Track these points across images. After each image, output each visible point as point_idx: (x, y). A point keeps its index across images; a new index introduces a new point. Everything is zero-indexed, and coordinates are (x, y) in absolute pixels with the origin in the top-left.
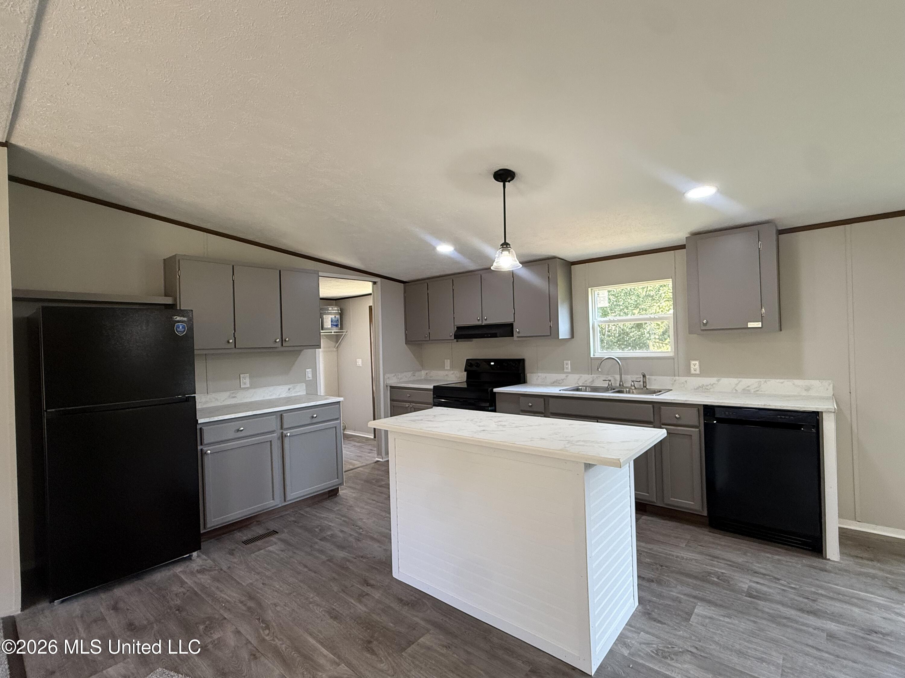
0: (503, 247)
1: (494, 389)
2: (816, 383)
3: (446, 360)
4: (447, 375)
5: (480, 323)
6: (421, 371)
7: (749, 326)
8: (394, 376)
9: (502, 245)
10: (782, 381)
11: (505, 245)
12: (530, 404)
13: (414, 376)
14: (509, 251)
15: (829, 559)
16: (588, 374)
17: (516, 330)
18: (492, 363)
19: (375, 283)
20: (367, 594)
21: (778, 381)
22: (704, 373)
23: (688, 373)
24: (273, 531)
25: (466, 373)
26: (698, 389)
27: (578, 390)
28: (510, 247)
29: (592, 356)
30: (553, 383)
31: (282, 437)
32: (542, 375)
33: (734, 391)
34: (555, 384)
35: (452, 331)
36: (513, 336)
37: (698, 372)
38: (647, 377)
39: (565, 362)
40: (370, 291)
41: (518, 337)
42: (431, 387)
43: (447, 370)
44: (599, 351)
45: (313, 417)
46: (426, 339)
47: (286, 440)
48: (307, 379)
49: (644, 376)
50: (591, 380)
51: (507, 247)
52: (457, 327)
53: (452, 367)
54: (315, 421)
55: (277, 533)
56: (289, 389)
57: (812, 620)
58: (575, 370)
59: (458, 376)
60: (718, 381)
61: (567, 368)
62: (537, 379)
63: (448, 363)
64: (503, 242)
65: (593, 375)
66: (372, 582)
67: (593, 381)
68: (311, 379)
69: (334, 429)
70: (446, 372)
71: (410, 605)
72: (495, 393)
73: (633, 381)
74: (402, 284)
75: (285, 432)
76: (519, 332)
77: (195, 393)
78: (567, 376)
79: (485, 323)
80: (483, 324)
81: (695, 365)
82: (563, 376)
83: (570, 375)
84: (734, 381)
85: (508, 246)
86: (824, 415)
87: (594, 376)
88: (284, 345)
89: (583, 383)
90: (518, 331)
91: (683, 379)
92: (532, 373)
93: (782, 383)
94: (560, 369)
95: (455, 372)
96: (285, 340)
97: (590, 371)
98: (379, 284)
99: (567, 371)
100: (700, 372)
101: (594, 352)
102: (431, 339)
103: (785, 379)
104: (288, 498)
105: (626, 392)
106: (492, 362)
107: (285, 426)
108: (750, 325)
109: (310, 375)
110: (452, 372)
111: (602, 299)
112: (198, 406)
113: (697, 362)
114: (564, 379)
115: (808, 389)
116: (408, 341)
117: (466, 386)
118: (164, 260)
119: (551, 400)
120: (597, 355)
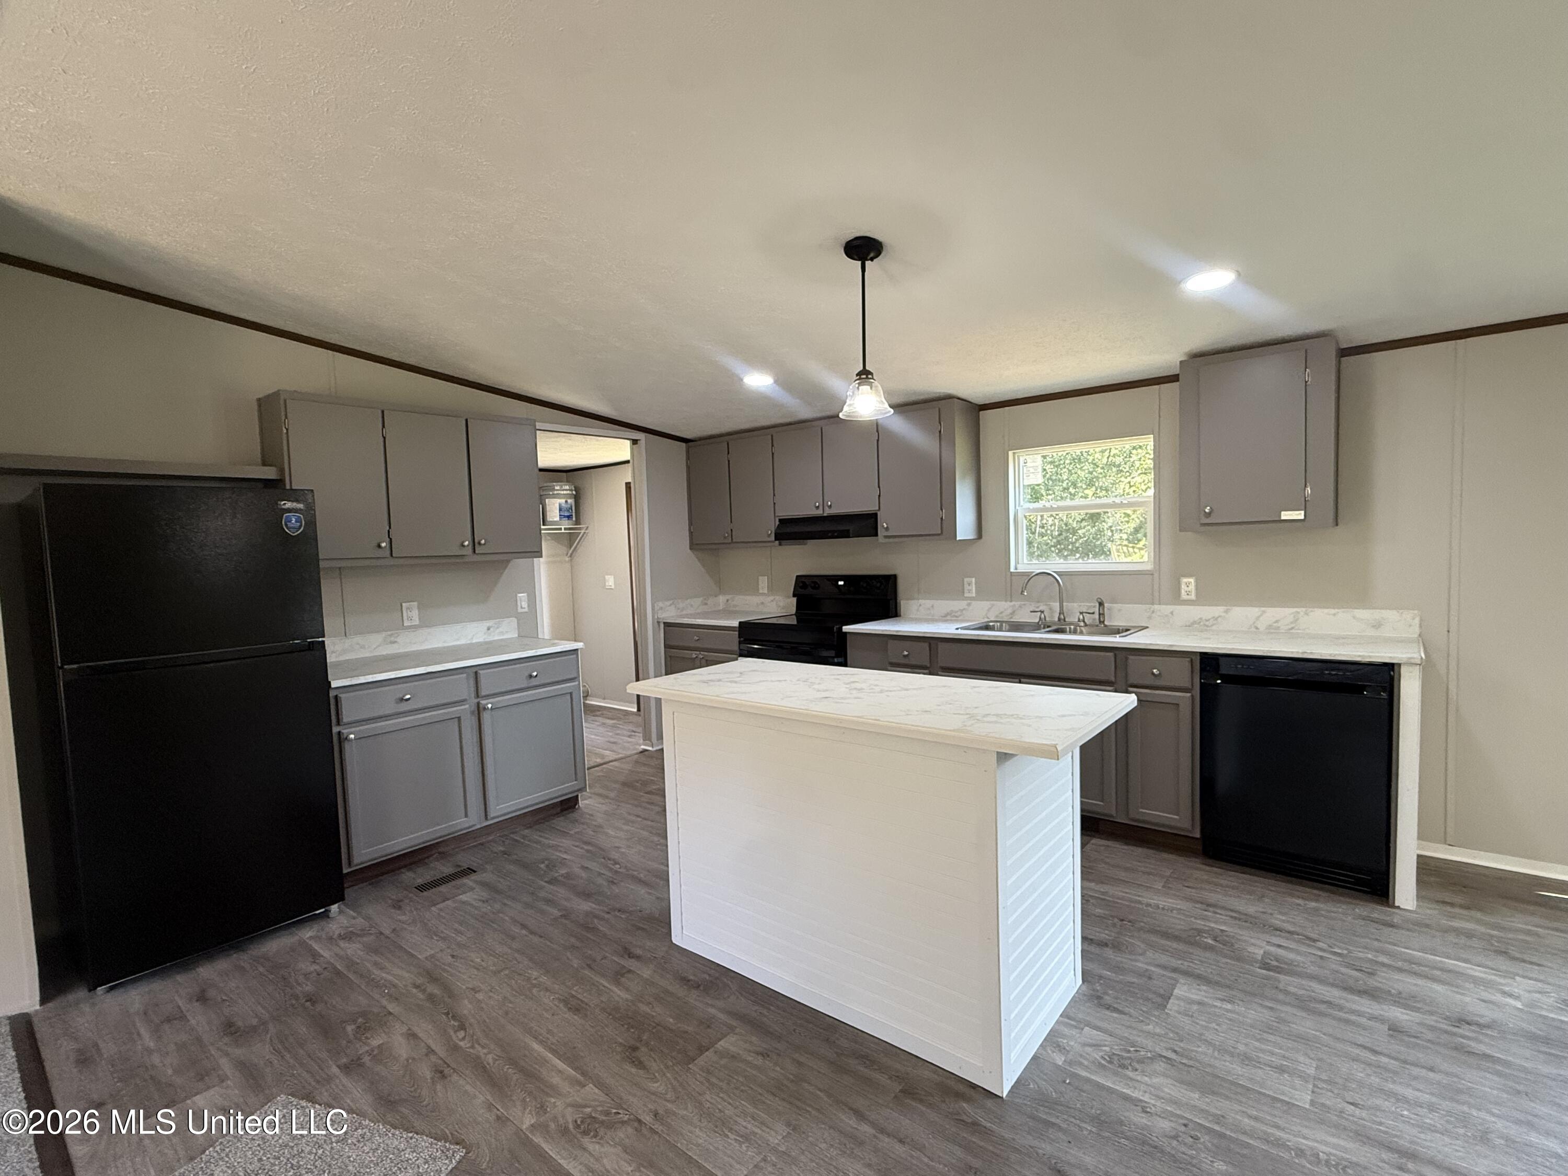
0: (860, 379)
1: (844, 627)
2: (1391, 615)
3: (760, 578)
4: (762, 603)
5: (819, 512)
7: (1283, 518)
8: (671, 605)
9: (859, 374)
10: (1333, 611)
11: (864, 375)
12: (906, 653)
13: (706, 604)
14: (871, 385)
15: (1398, 907)
16: (1006, 601)
17: (883, 524)
18: (841, 583)
19: (635, 442)
20: (629, 971)
21: (1326, 611)
22: (1203, 597)
23: (1176, 598)
24: (468, 868)
25: (795, 599)
26: (1191, 626)
27: (987, 628)
28: (873, 379)
29: (1012, 570)
30: (946, 616)
31: (478, 709)
32: (927, 603)
33: (1253, 629)
34: (949, 618)
35: (771, 526)
36: (876, 535)
37: (1193, 597)
38: (1106, 605)
39: (966, 580)
40: (627, 457)
41: (886, 537)
42: (735, 623)
43: (763, 594)
44: (1025, 561)
45: (531, 676)
46: (726, 541)
47: (486, 716)
48: (520, 610)
49: (1101, 604)
50: (1010, 611)
51: (867, 378)
52: (780, 520)
53: (771, 589)
54: (534, 682)
55: (475, 872)
56: (489, 629)
57: (1366, 1005)
58: (982, 594)
59: (781, 604)
60: (1226, 612)
61: (970, 591)
62: (918, 610)
63: (763, 582)
64: (861, 368)
65: (1013, 603)
66: (639, 952)
67: (1013, 613)
68: (526, 610)
69: (568, 697)
70: (762, 599)
71: (701, 988)
72: (846, 633)
73: (1081, 613)
74: (684, 445)
75: (483, 702)
76: (887, 529)
77: (324, 636)
78: (969, 605)
79: (828, 512)
80: (825, 515)
81: (1189, 585)
82: (962, 604)
83: (973, 602)
84: (1255, 611)
85: (870, 376)
86: (1403, 670)
87: (1016, 603)
88: (477, 552)
89: (997, 616)
90: (885, 526)
91: (1166, 609)
92: (908, 599)
93: (1334, 615)
94: (959, 593)
95: (777, 598)
96: (479, 543)
97: (1009, 596)
98: (642, 443)
99: (969, 595)
100: (1197, 595)
101: (1017, 562)
102: (734, 540)
103: (1338, 608)
104: (492, 814)
105: (1070, 632)
106: (841, 580)
107: (483, 692)
108: (1285, 515)
109: (525, 605)
110: (772, 598)
111: (1031, 470)
112: (331, 658)
113: (1192, 580)
114: (964, 609)
115: (1377, 625)
116: (694, 545)
117: (795, 623)
118: (259, 400)
119: (941, 646)
120: (1021, 569)
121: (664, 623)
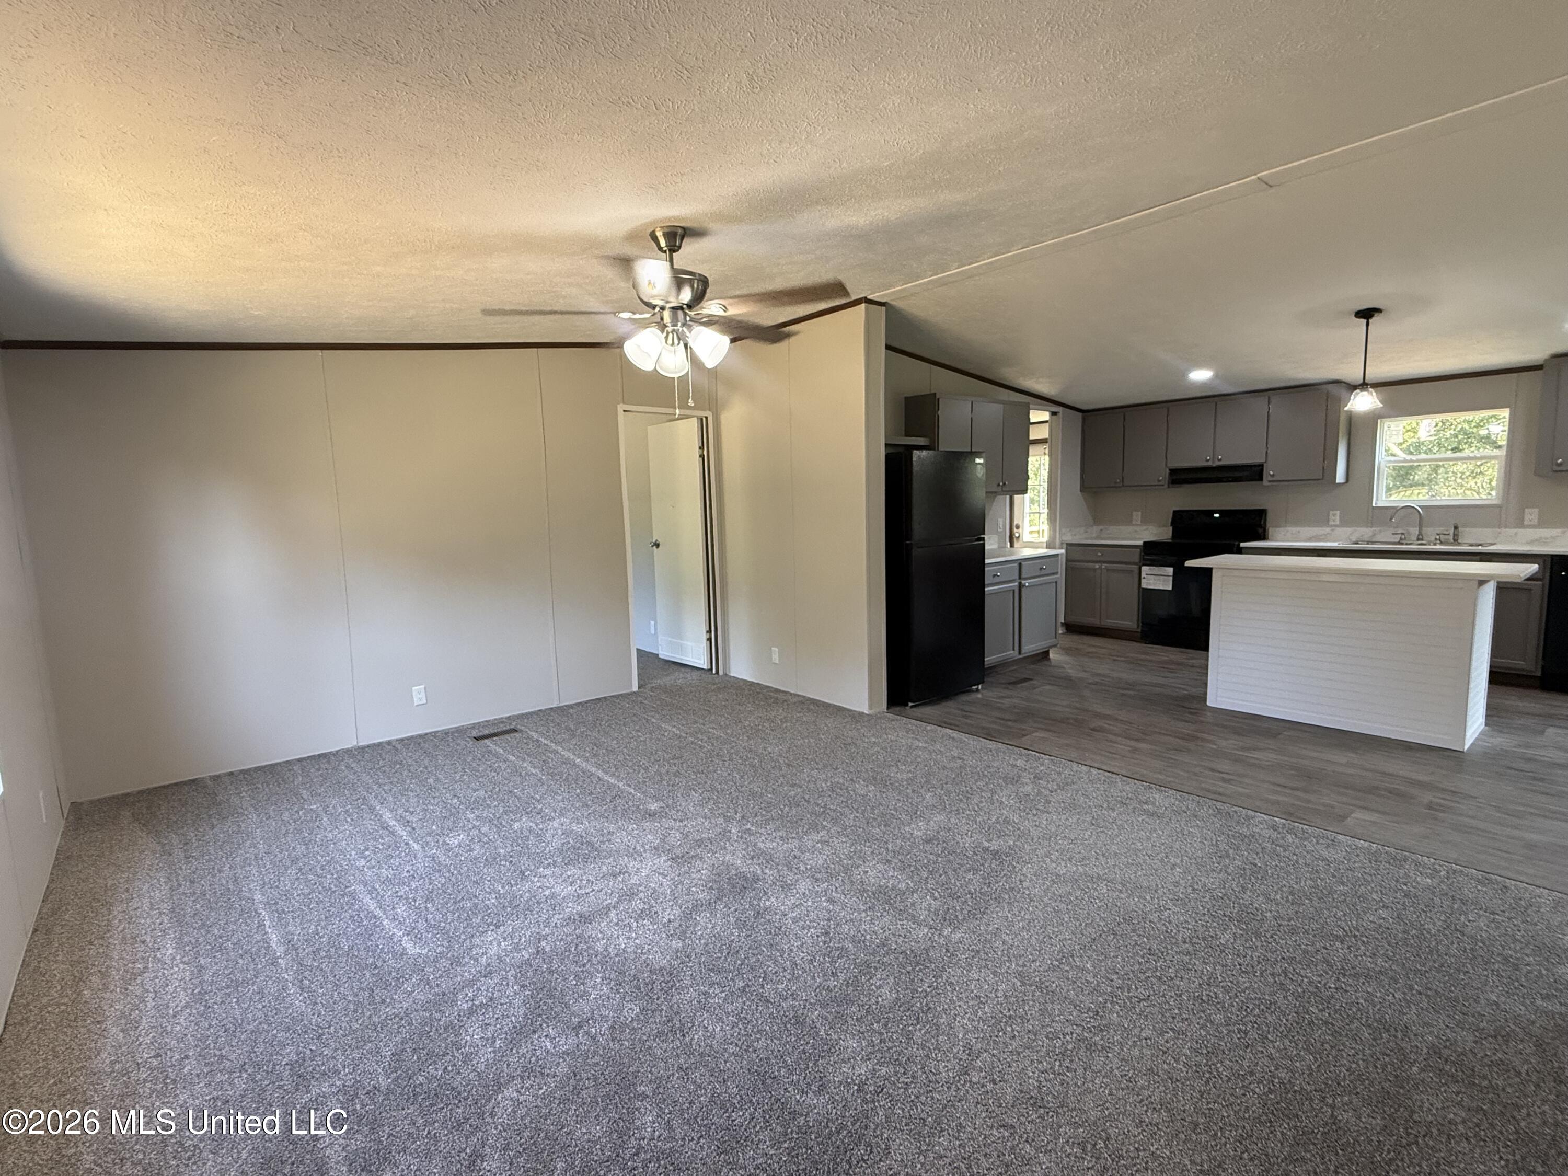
1: (1241, 544)
3: (1135, 513)
4: (1136, 531)
5: (1210, 463)
6: (1092, 526)
8: (1069, 532)
13: (1089, 532)
14: (1368, 391)
16: (1367, 527)
17: (1269, 472)
18: (1217, 515)
19: (1054, 414)
22: (1544, 524)
23: (1522, 524)
25: (1171, 528)
26: (1533, 543)
27: (1357, 543)
29: (1374, 505)
30: (1310, 538)
31: (1021, 586)
32: (1294, 530)
34: (1314, 540)
35: (1164, 475)
36: (1261, 479)
37: (1535, 523)
38: (1460, 529)
39: (1331, 512)
41: (1270, 481)
42: (1140, 543)
43: (1137, 525)
44: (1384, 498)
45: (1041, 569)
46: (1116, 485)
47: (1023, 590)
49: (1456, 528)
50: (1371, 534)
52: (1172, 470)
53: (1145, 521)
54: (1043, 572)
58: (1344, 523)
59: (1155, 532)
60: (1564, 532)
61: (1334, 521)
62: (1285, 535)
63: (1137, 516)
65: (1373, 529)
67: (1374, 535)
68: (1002, 530)
69: (1054, 584)
70: (1136, 528)
72: (1242, 548)
73: (1438, 534)
74: (1080, 414)
75: (1023, 582)
76: (1273, 476)
77: (984, 534)
78: (1333, 530)
79: (1217, 463)
80: (1214, 465)
81: (1532, 514)
82: (1327, 530)
83: (1338, 529)
87: (1376, 529)
89: (1358, 538)
90: (1272, 473)
91: (1513, 531)
92: (1277, 527)
94: (1325, 522)
95: (1153, 527)
96: (1005, 484)
97: (1369, 523)
98: (1060, 415)
99: (1333, 523)
101: (1377, 499)
102: (1126, 483)
104: (1023, 651)
107: (1023, 576)
109: (1001, 526)
110: (1145, 527)
111: (1394, 433)
112: (987, 547)
114: (1328, 533)
116: (1084, 488)
118: (906, 398)
120: (1380, 504)
121: (1067, 544)
